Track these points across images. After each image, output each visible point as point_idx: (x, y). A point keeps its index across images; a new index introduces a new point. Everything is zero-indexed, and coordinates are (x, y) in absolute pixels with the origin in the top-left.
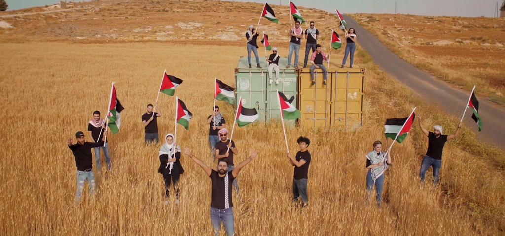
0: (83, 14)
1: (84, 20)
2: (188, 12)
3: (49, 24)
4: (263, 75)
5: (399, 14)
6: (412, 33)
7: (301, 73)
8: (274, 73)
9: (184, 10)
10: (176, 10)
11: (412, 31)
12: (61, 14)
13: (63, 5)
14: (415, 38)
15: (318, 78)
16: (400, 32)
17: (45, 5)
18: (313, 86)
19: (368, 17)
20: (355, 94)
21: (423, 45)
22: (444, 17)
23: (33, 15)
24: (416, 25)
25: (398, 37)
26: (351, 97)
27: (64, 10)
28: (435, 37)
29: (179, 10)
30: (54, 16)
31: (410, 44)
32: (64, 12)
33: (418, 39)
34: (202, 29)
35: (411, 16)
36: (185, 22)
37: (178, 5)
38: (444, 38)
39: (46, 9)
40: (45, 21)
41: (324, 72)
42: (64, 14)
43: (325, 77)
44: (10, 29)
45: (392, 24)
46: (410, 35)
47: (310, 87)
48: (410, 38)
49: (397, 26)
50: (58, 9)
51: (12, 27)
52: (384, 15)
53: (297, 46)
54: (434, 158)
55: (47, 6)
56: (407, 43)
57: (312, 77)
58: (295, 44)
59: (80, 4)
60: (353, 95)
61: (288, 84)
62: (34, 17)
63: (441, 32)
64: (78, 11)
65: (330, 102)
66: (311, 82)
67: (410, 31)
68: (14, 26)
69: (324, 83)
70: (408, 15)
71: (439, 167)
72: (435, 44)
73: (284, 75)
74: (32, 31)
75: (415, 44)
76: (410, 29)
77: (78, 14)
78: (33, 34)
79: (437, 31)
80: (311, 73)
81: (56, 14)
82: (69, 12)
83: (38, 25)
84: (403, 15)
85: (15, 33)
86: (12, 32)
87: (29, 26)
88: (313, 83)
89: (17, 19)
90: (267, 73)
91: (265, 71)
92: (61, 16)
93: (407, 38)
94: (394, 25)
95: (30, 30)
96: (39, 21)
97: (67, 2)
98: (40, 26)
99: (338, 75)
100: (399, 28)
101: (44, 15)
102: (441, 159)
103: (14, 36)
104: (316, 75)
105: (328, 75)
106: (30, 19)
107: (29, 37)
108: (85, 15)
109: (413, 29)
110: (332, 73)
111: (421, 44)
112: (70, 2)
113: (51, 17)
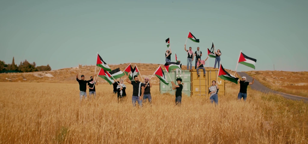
0: (90, 71)
1: (91, 74)
2: (148, 70)
3: (72, 76)
4: (173, 73)
5: (276, 71)
6: (282, 80)
7: (193, 71)
8: (179, 72)
9: (146, 69)
10: (142, 69)
11: (283, 79)
12: (79, 71)
13: (80, 67)
14: (283, 82)
15: (201, 73)
16: (274, 79)
17: (71, 67)
18: (199, 78)
19: (255, 72)
20: (221, 82)
21: (288, 86)
22: (305, 72)
23: (64, 71)
24: (285, 76)
25: (273, 81)
26: (219, 83)
27: (81, 69)
28: (297, 81)
29: (143, 69)
30: (75, 72)
31: (280, 85)
32: (81, 70)
33: (286, 83)
34: (155, 78)
35: (283, 72)
36: (146, 75)
37: (143, 67)
38: (303, 82)
39: (71, 69)
40: (70, 74)
41: (204, 71)
42: (81, 71)
43: (204, 73)
44: (52, 78)
45: (270, 75)
46: (281, 81)
47: (198, 78)
48: (280, 82)
49: (273, 76)
50: (78, 69)
51: (53, 77)
52: (266, 71)
53: (191, 59)
54: (243, 93)
55: (72, 68)
56: (278, 84)
57: (198, 74)
58: (190, 59)
59: (89, 66)
60: (219, 82)
61: (186, 78)
62: (65, 72)
63: (301, 79)
64: (88, 70)
65: (208, 86)
66: (197, 76)
67: (281, 79)
68: (54, 76)
69: (204, 76)
70: (282, 71)
71: (246, 97)
72: (296, 85)
73: (184, 73)
74: (63, 79)
75: (284, 85)
76: (281, 77)
77: (88, 71)
78: (64, 80)
79: (298, 78)
80: (197, 71)
81: (76, 71)
82: (83, 70)
83: (67, 76)
84: (278, 71)
85: (54, 80)
86: (53, 79)
87: (62, 76)
88: (199, 76)
89: (56, 73)
90: (175, 72)
91: (174, 71)
92: (79, 72)
93: (278, 82)
94: (271, 76)
95: (62, 78)
96: (67, 74)
97: (83, 66)
98: (67, 77)
99: (211, 72)
100: (274, 77)
101: (70, 71)
102: (246, 93)
103: (54, 81)
104: (200, 72)
105: (206, 72)
106: (63, 73)
107: (61, 81)
108: (91, 72)
109: (283, 78)
110: (208, 71)
111: (287, 85)
112: (84, 66)
113: (73, 73)
